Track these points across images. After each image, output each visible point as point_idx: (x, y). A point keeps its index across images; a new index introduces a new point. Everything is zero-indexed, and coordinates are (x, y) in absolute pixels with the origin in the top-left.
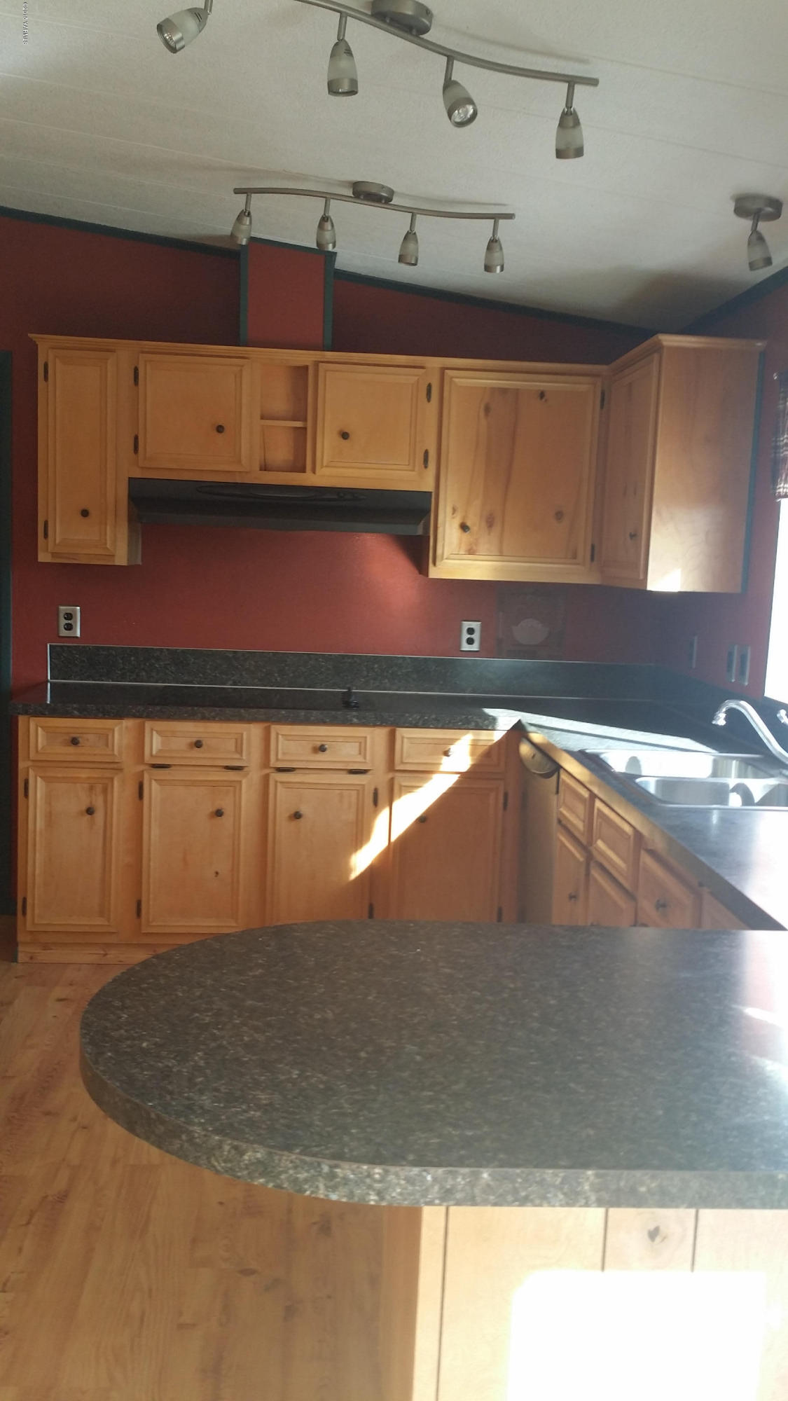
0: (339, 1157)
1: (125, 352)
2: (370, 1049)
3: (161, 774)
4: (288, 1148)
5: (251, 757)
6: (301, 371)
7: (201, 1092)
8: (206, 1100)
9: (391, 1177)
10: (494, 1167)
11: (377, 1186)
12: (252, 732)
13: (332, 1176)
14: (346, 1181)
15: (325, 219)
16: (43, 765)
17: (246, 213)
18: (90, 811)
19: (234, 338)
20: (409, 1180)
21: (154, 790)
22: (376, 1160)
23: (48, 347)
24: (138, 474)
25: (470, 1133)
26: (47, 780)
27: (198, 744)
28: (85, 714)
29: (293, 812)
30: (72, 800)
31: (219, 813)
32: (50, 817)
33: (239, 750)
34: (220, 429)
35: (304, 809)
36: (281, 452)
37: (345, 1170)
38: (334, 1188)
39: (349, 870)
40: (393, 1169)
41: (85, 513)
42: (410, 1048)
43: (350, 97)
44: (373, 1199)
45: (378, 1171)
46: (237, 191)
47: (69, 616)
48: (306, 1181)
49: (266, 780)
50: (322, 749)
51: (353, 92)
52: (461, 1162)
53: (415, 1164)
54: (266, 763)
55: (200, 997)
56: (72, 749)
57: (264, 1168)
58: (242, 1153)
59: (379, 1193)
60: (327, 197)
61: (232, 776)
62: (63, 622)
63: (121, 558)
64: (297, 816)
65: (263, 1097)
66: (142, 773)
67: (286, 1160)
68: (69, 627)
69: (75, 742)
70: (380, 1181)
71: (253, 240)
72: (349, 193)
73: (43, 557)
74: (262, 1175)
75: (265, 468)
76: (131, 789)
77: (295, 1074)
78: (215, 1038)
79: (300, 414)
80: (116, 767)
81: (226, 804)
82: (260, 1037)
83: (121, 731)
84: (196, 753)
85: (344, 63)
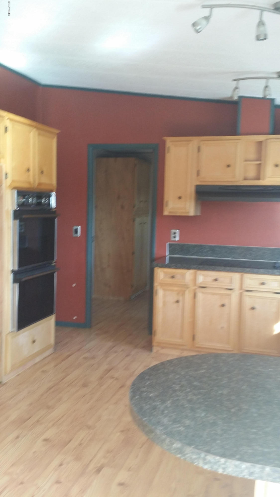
0: (208, 452)
1: (195, 141)
2: (237, 408)
3: (203, 290)
4: (189, 444)
5: (236, 285)
6: (260, 143)
7: (165, 417)
8: (165, 420)
9: (227, 464)
10: (272, 466)
11: (223, 466)
12: (236, 276)
13: (204, 459)
14: (210, 462)
15: (266, 87)
16: (163, 285)
17: (236, 88)
18: (177, 302)
19: (235, 133)
20: (236, 466)
21: (200, 296)
22: (223, 455)
23: (170, 142)
24: (199, 183)
25: (266, 450)
26: (164, 290)
27: (216, 280)
28: (177, 267)
29: (252, 306)
30: (172, 297)
31: (223, 305)
32: (165, 303)
33: (231, 282)
34: (228, 166)
35: (256, 306)
36: (252, 173)
37: (210, 458)
38: (206, 464)
39: (273, 331)
40: (229, 461)
41: (180, 198)
42: (254, 410)
43: (265, 41)
44: (220, 471)
45: (223, 460)
46: (235, 80)
47: (175, 233)
48: (196, 459)
49: (241, 294)
50: (263, 284)
51: (265, 39)
52: (258, 462)
53: (239, 459)
54: (241, 288)
55: (178, 378)
56: (171, 280)
57: (180, 451)
58: (173, 444)
59: (224, 469)
60: (268, 78)
61: (228, 292)
62: (172, 236)
63: (192, 213)
64: (253, 308)
65: (188, 422)
66: (195, 289)
67: (189, 450)
68: (175, 237)
69: (173, 277)
70: (224, 464)
71: (240, 97)
72: (275, 76)
73: (166, 213)
74: (180, 453)
75: (245, 179)
76: (192, 295)
77: (203, 414)
78: (177, 396)
79: (259, 159)
80: (186, 287)
81: (226, 302)
82: (195, 398)
83: (189, 274)
84: (215, 283)
85: (262, 28)
